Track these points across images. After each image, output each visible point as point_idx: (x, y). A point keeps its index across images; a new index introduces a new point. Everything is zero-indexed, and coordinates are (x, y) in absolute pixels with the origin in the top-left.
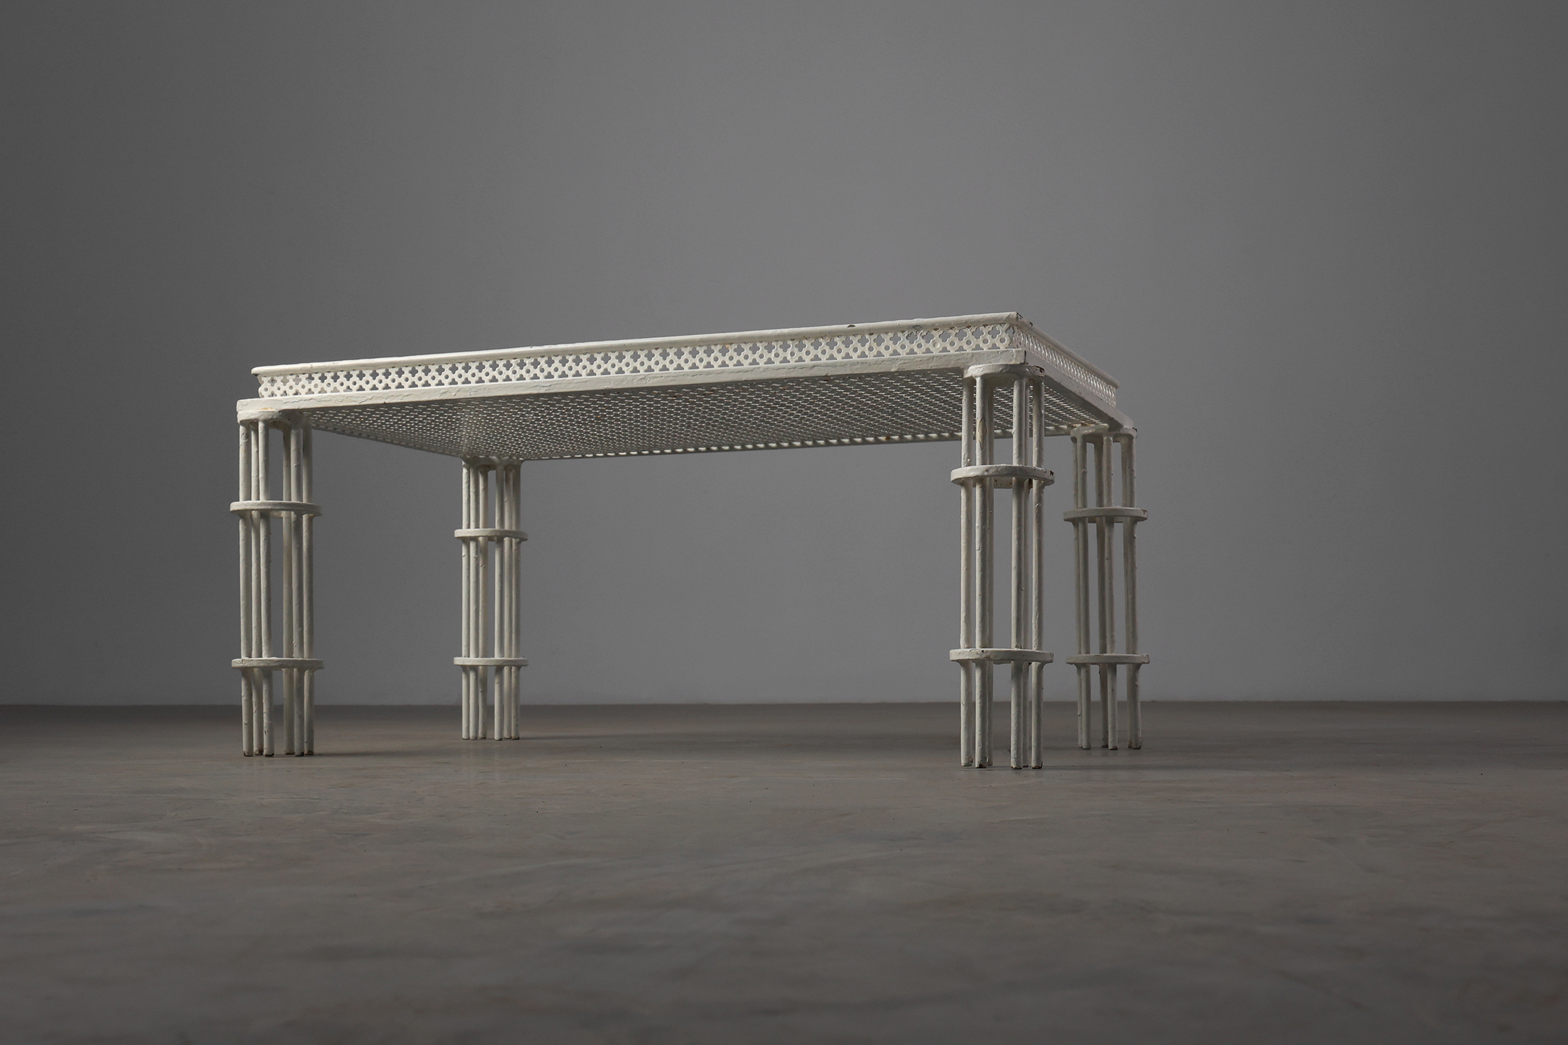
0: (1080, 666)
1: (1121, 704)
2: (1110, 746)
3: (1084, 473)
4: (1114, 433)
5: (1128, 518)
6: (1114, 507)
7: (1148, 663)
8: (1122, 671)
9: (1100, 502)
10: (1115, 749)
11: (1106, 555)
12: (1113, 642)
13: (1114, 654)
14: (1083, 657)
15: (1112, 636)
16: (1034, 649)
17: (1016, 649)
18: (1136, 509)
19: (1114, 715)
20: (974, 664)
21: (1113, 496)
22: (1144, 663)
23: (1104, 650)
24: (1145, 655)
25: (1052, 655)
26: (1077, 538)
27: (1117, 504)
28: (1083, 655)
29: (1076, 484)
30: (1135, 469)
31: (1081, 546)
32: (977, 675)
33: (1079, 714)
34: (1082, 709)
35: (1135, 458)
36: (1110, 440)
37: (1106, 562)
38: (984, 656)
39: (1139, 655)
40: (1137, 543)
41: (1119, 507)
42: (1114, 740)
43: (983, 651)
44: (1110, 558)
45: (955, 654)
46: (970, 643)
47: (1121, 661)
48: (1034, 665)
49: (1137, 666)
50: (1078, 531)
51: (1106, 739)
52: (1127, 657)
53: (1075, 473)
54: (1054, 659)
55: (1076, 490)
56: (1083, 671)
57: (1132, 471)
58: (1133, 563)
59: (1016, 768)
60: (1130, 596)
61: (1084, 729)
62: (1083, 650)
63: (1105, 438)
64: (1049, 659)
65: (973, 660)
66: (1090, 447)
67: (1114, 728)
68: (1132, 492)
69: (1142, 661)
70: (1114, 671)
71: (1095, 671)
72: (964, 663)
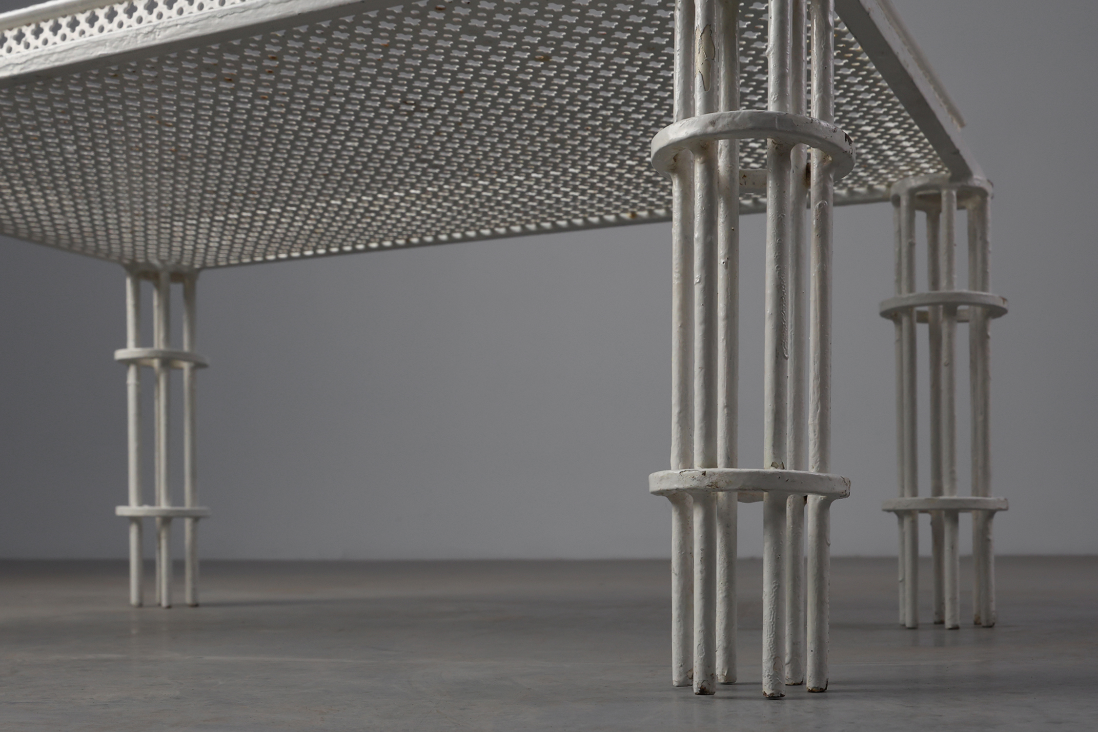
0: (901, 514)
1: (964, 560)
2: (948, 624)
3: (912, 245)
4: (959, 184)
5: (979, 310)
6: (956, 290)
7: (1006, 510)
8: (966, 520)
9: (935, 283)
10: (955, 628)
11: (944, 359)
12: (953, 480)
13: (955, 497)
14: (907, 501)
15: (952, 472)
16: (812, 470)
17: (772, 470)
18: (992, 295)
19: (953, 575)
20: (690, 498)
21: (955, 276)
22: (1001, 510)
23: (938, 490)
24: (1002, 498)
25: (847, 483)
26: (900, 341)
27: (961, 284)
28: (908, 498)
29: (899, 264)
30: (989, 239)
31: (906, 347)
32: (697, 518)
33: (900, 579)
34: (905, 570)
35: (990, 225)
36: (952, 195)
37: (944, 371)
38: (707, 482)
39: (993, 499)
40: (992, 344)
41: (965, 291)
42: (953, 616)
43: (704, 474)
44: (950, 364)
45: (659, 480)
46: (686, 460)
47: (965, 506)
48: (813, 501)
49: (990, 514)
50: (901, 330)
51: (940, 612)
52: (975, 501)
53: (897, 249)
54: (853, 491)
55: (899, 273)
56: (907, 522)
57: (985, 243)
58: (986, 372)
59: (772, 697)
60: (980, 418)
61: (908, 600)
62: (907, 492)
63: (944, 193)
64: (840, 489)
65: (690, 490)
66: (921, 217)
67: (953, 600)
68: (985, 273)
69: (998, 506)
70: (955, 520)
71: (925, 522)
72: (675, 497)
